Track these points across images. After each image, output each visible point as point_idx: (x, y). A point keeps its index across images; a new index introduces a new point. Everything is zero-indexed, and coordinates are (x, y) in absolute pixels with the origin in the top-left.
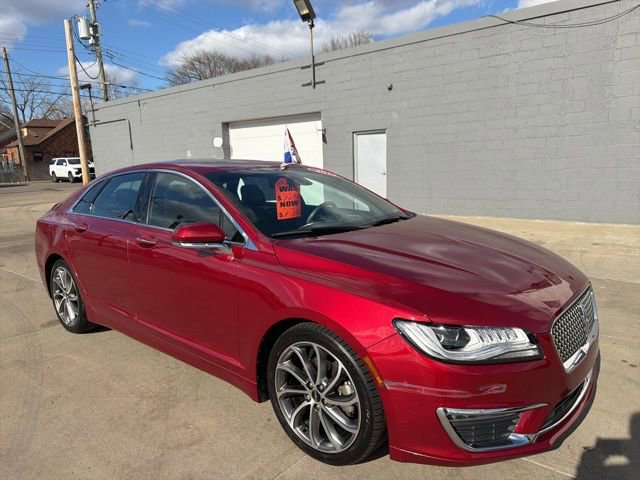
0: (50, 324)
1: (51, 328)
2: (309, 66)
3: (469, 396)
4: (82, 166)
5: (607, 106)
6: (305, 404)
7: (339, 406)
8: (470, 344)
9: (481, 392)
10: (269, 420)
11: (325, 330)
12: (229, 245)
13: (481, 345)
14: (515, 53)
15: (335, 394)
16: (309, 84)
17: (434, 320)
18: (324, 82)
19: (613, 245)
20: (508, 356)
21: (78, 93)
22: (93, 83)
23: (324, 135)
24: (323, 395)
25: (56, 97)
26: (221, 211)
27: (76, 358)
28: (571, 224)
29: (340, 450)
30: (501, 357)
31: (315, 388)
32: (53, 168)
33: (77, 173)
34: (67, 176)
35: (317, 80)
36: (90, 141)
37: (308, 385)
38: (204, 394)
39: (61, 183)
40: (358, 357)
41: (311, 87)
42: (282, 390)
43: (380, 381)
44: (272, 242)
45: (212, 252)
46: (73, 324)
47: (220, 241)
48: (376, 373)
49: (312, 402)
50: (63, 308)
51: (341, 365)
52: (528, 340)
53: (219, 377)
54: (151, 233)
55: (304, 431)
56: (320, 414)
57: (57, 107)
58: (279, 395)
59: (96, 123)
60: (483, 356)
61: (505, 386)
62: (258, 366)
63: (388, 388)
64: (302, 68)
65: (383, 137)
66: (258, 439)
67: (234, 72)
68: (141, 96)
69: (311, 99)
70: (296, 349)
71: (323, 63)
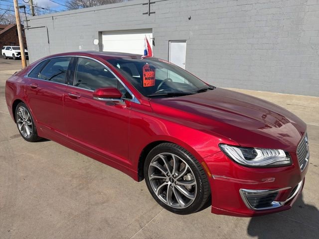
0: (15, 136)
1: (16, 139)
2: (147, 4)
3: (257, 183)
4: (21, 51)
5: (299, 35)
6: (165, 183)
7: (184, 186)
8: (257, 157)
9: (263, 181)
10: (142, 190)
11: (179, 147)
12: (124, 100)
13: (263, 157)
14: (256, 4)
15: (181, 180)
16: (147, 13)
17: (242, 145)
18: (155, 13)
19: (297, 105)
20: (276, 164)
21: (18, 10)
22: (26, 5)
23: (153, 41)
24: (175, 180)
25: (3, 12)
26: (118, 81)
27: (33, 155)
28: (275, 93)
29: (183, 207)
30: (273, 164)
31: (171, 176)
32: (4, 51)
33: (17, 55)
34: (12, 56)
35: (151, 12)
36: (25, 38)
37: (167, 174)
38: (106, 176)
39: (8, 60)
40: (197, 162)
41: (148, 15)
42: (152, 176)
43: (210, 175)
44: (149, 99)
45: (115, 104)
46: (29, 137)
47: (119, 98)
48: (207, 170)
49: (169, 183)
50: (23, 129)
51: (187, 166)
52: (285, 156)
53: (113, 167)
54: (76, 91)
55: (163, 197)
56: (173, 189)
57: (5, 17)
58: (150, 178)
59: (28, 28)
60: (264, 164)
61: (274, 178)
62: (139, 164)
63: (214, 178)
64: (144, 4)
65: (185, 44)
66: (138, 200)
67: (102, 4)
68: (54, 14)
69: (147, 22)
70: (161, 156)
71: (154, 3)
